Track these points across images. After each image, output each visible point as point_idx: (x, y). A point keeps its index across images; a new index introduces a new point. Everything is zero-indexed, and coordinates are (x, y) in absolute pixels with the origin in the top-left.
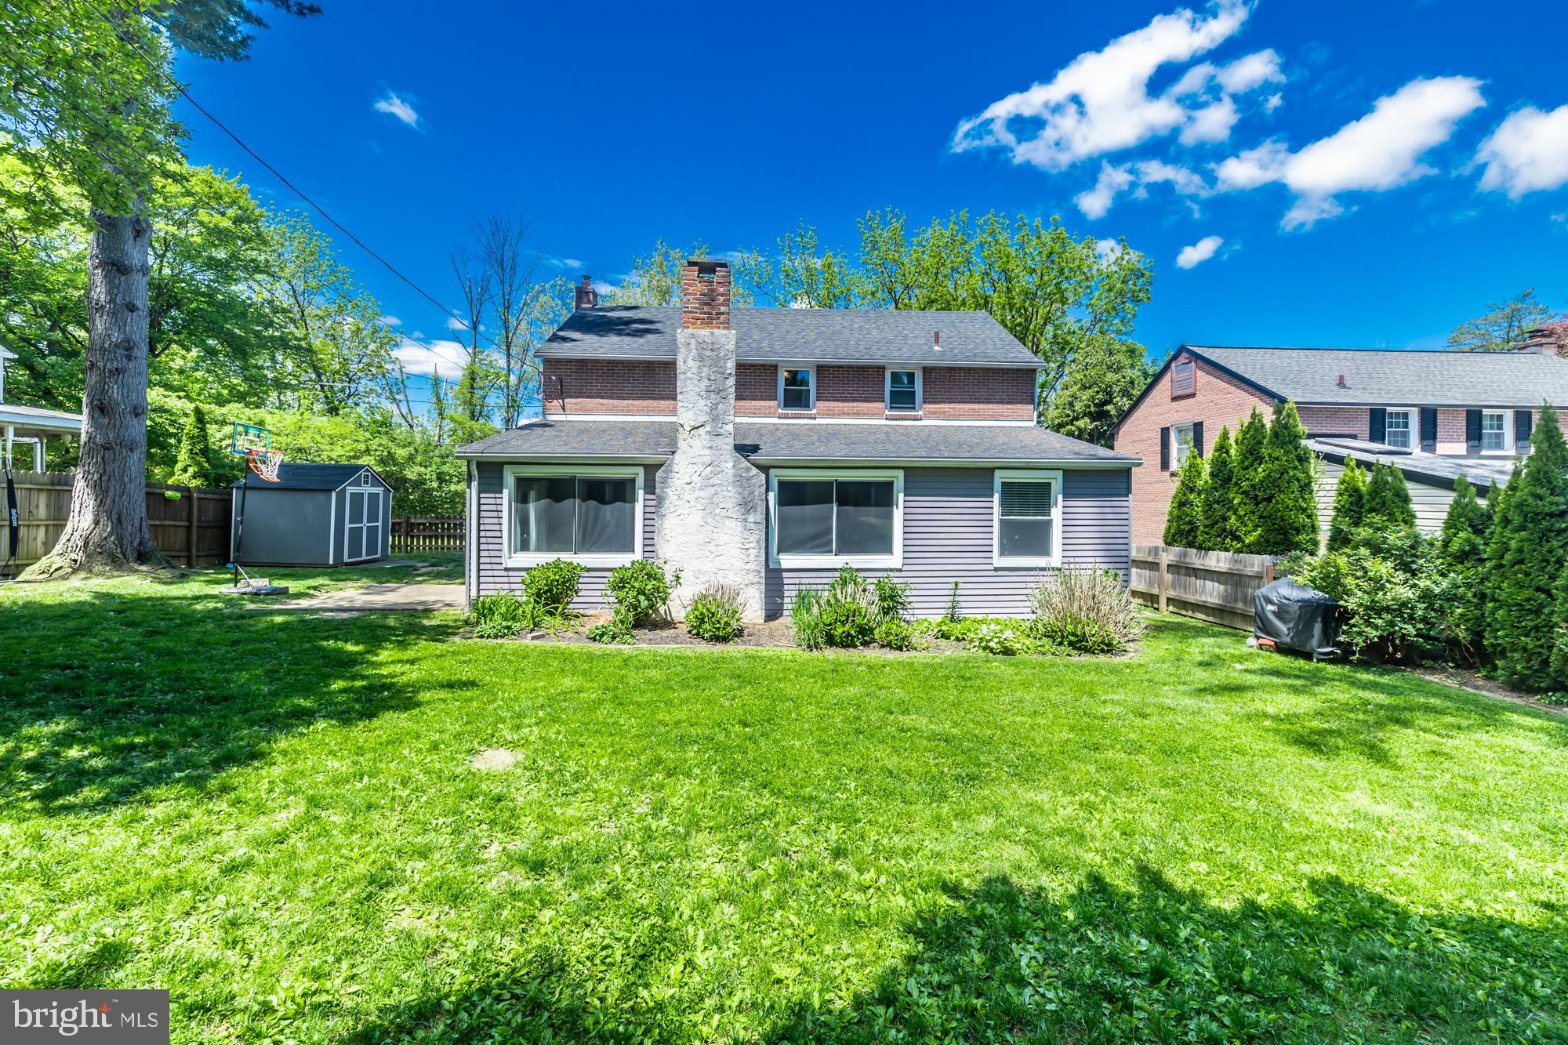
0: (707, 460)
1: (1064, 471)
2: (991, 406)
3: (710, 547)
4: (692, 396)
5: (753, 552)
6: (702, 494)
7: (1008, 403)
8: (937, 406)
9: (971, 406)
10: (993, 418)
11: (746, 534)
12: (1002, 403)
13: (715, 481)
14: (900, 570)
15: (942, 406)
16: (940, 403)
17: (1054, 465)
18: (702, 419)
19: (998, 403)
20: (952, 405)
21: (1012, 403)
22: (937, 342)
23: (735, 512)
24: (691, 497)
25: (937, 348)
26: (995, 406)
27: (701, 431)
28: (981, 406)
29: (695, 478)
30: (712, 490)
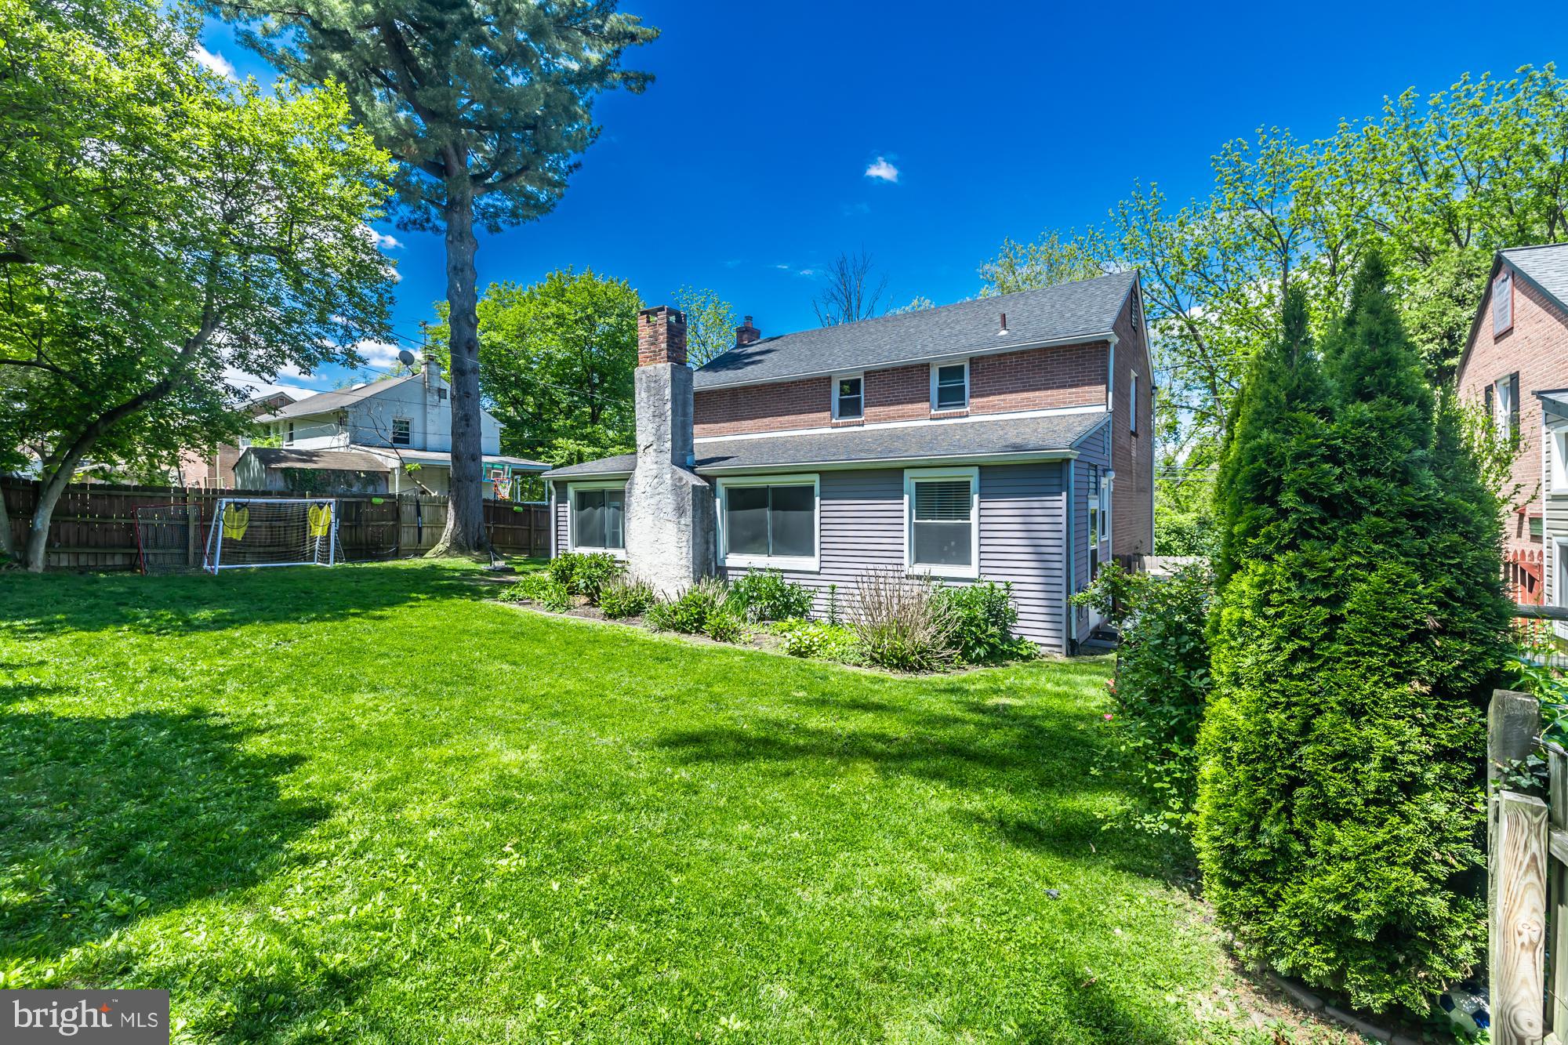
0: (654, 473)
1: (980, 467)
2: (1049, 392)
3: (657, 545)
4: (645, 422)
5: (684, 550)
6: (652, 501)
7: (1071, 386)
8: (985, 399)
9: (1025, 395)
10: (1053, 406)
11: (680, 535)
12: (1064, 387)
13: (660, 490)
14: (818, 573)
15: (991, 398)
16: (988, 395)
17: (966, 462)
18: (651, 439)
19: (1058, 388)
20: (1002, 397)
21: (1077, 386)
22: (1004, 325)
23: (672, 516)
24: (645, 504)
25: (1003, 333)
26: (1055, 392)
27: (651, 449)
28: (1037, 393)
29: (648, 489)
30: (657, 498)
